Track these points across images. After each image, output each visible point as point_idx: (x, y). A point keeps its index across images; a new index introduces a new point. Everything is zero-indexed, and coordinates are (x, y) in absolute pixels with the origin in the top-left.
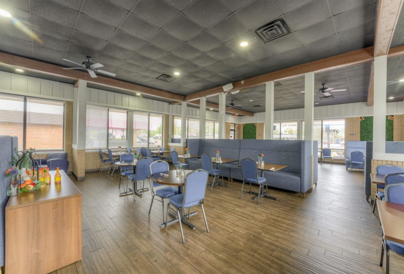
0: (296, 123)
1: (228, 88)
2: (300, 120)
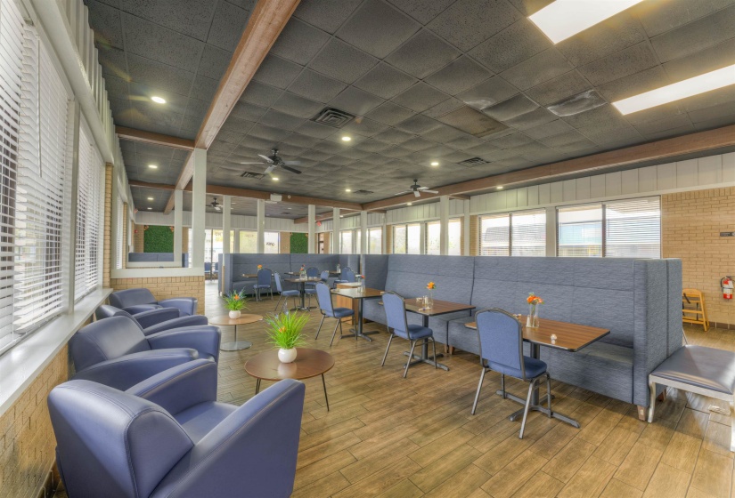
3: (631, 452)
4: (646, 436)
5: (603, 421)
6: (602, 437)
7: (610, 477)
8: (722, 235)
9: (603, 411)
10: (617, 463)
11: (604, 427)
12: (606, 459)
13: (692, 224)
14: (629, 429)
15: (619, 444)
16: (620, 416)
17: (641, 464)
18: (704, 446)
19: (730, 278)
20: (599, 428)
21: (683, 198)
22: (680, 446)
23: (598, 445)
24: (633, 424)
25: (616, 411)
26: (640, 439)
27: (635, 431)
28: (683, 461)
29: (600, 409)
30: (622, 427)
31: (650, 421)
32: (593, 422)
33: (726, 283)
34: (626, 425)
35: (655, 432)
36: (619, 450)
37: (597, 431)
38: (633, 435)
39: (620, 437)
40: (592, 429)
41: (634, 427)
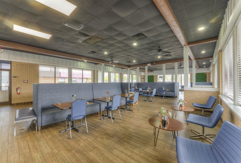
0: (171, 75)
1: (149, 65)
2: (173, 74)
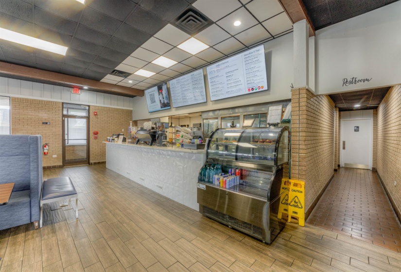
3: (43, 248)
4: (44, 235)
5: (14, 244)
6: (21, 253)
7: (41, 269)
8: (43, 123)
9: (10, 239)
10: (40, 259)
11: (18, 247)
12: (33, 262)
13: (29, 117)
14: (33, 237)
15: (33, 249)
16: (23, 234)
17: (51, 249)
18: (68, 222)
19: (47, 144)
20: (15, 250)
21: (24, 101)
22: (60, 229)
23: (21, 259)
24: (33, 233)
25: (18, 234)
26: (42, 238)
27: (37, 237)
28: (66, 234)
29: (7, 239)
30: (28, 239)
31: (41, 226)
32: (8, 250)
33: (45, 147)
34: (30, 237)
35: (46, 230)
36: (36, 252)
37: (15, 252)
38: (37, 239)
39: (31, 245)
40: (10, 253)
41: (35, 235)
